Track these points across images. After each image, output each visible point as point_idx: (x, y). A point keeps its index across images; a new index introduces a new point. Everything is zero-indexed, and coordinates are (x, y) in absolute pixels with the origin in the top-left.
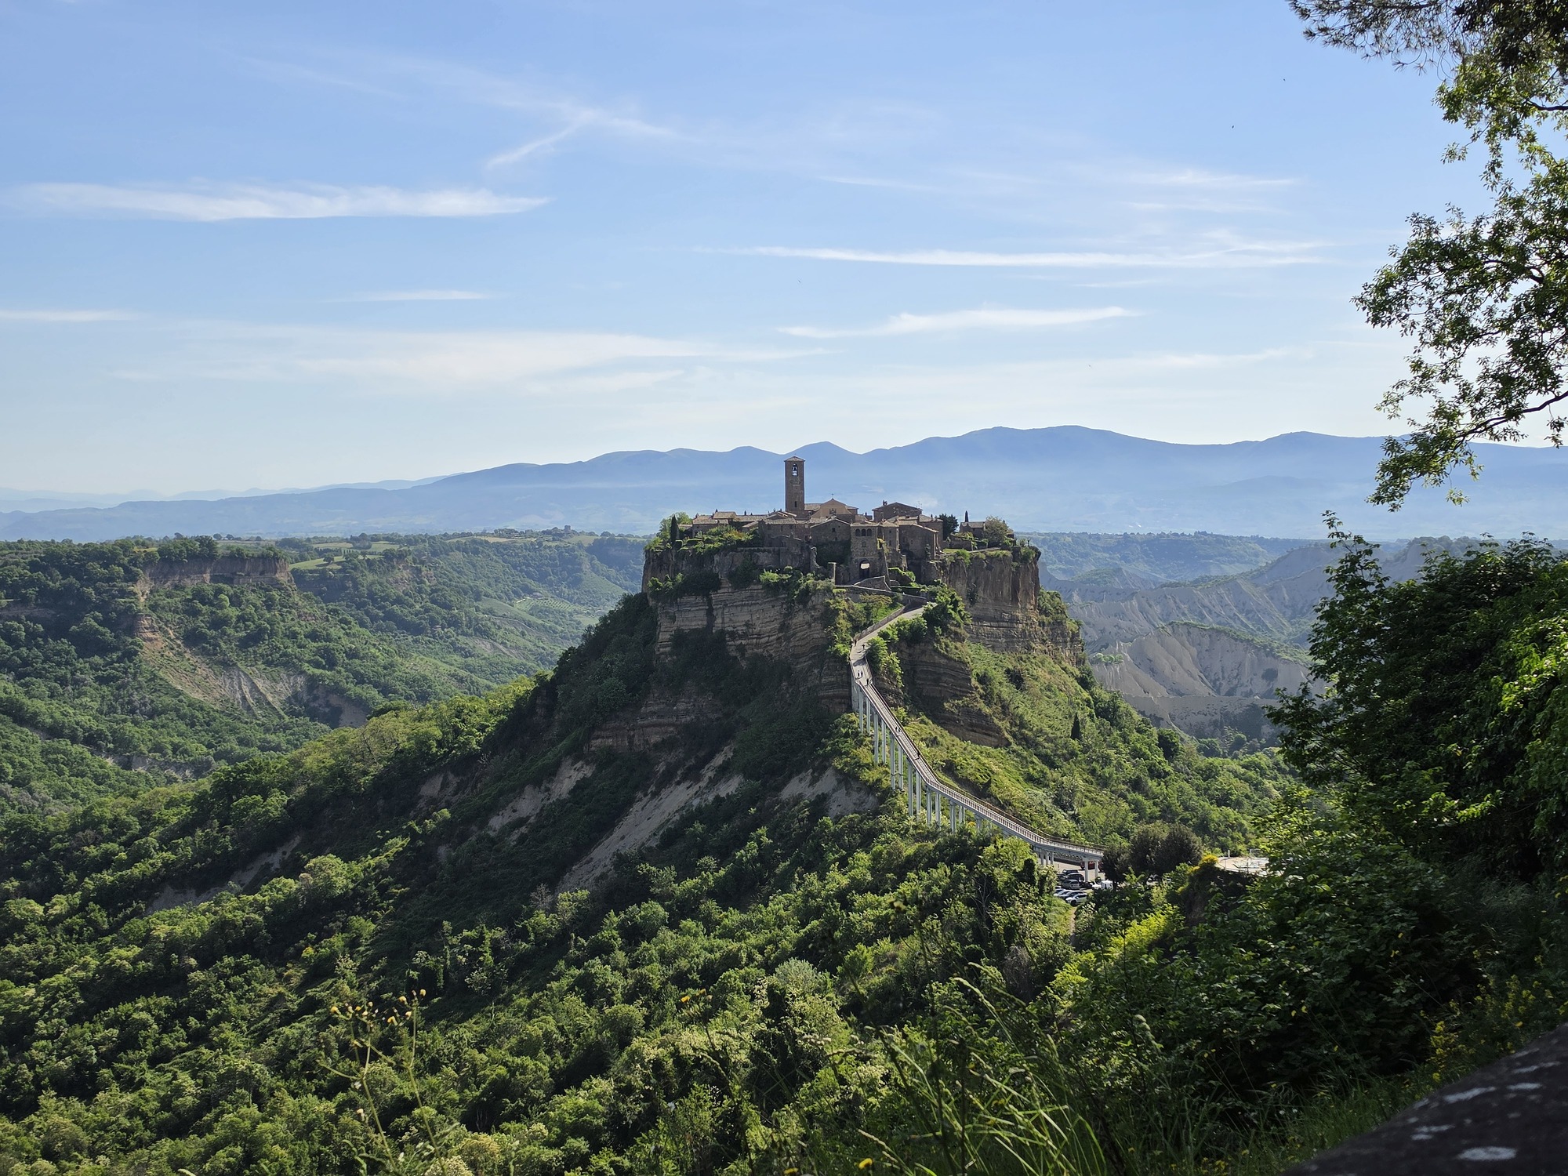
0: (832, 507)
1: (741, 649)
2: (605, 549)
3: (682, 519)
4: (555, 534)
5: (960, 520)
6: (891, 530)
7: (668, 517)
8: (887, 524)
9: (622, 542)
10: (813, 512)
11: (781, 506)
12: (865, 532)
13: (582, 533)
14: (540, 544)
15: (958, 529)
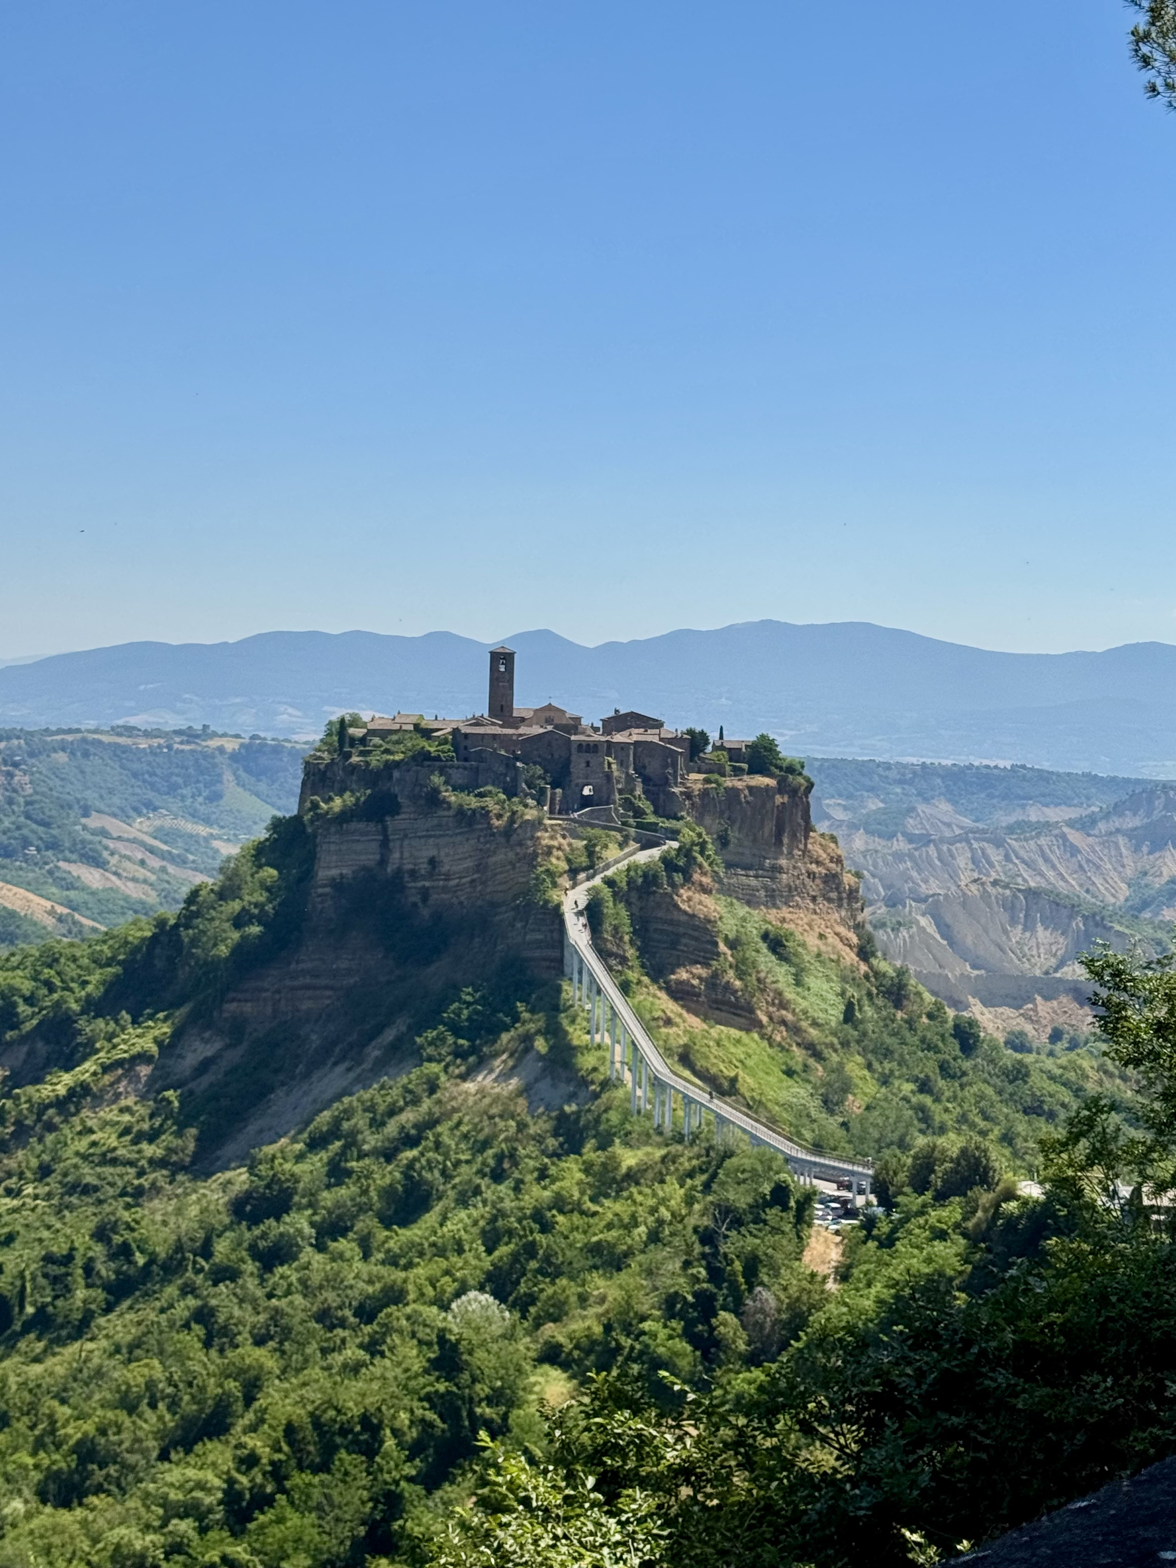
0: (548, 713)
1: (425, 894)
2: (255, 756)
3: (355, 722)
4: (189, 735)
5: (713, 736)
6: (623, 746)
7: (335, 718)
8: (619, 738)
9: (277, 750)
10: (523, 720)
11: (483, 709)
12: (592, 748)
13: (224, 735)
14: (169, 747)
15: (709, 748)
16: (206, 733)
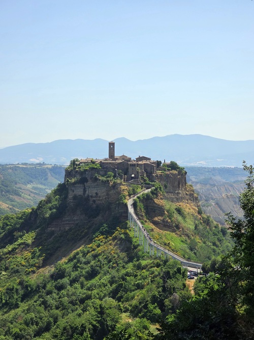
0: (123, 157)
4: (40, 164)
6: (141, 165)
7: (72, 160)
10: (117, 159)
11: (107, 157)
12: (133, 165)
13: (48, 164)
14: (35, 168)
15: (162, 165)
16: (44, 164)
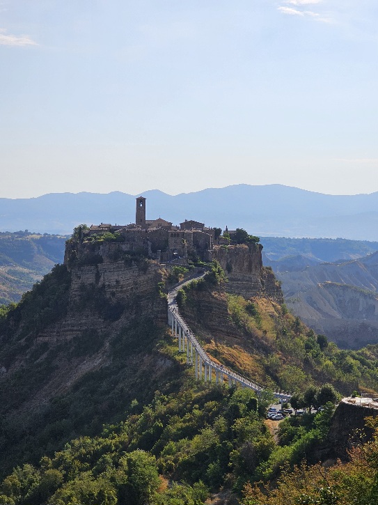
2: (46, 242)
4: (20, 234)
6: (189, 234)
8: (187, 231)
10: (149, 225)
12: (176, 235)
13: (34, 234)
